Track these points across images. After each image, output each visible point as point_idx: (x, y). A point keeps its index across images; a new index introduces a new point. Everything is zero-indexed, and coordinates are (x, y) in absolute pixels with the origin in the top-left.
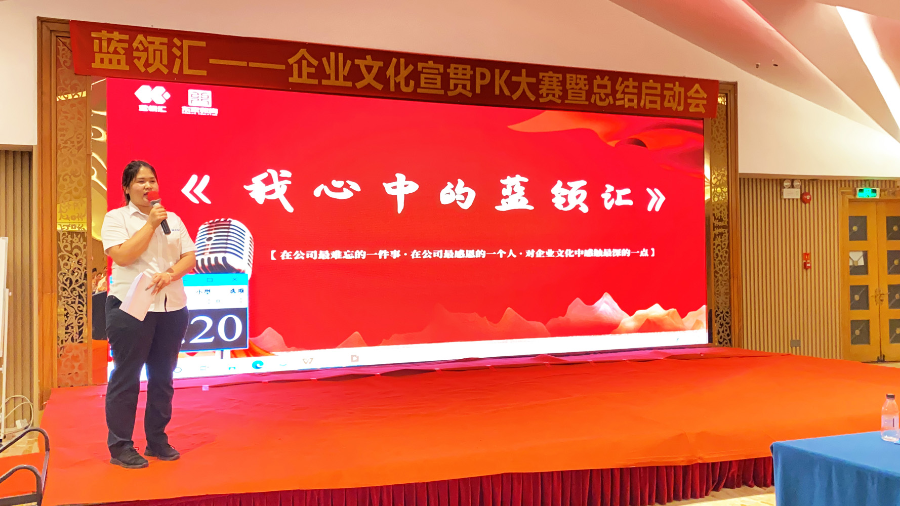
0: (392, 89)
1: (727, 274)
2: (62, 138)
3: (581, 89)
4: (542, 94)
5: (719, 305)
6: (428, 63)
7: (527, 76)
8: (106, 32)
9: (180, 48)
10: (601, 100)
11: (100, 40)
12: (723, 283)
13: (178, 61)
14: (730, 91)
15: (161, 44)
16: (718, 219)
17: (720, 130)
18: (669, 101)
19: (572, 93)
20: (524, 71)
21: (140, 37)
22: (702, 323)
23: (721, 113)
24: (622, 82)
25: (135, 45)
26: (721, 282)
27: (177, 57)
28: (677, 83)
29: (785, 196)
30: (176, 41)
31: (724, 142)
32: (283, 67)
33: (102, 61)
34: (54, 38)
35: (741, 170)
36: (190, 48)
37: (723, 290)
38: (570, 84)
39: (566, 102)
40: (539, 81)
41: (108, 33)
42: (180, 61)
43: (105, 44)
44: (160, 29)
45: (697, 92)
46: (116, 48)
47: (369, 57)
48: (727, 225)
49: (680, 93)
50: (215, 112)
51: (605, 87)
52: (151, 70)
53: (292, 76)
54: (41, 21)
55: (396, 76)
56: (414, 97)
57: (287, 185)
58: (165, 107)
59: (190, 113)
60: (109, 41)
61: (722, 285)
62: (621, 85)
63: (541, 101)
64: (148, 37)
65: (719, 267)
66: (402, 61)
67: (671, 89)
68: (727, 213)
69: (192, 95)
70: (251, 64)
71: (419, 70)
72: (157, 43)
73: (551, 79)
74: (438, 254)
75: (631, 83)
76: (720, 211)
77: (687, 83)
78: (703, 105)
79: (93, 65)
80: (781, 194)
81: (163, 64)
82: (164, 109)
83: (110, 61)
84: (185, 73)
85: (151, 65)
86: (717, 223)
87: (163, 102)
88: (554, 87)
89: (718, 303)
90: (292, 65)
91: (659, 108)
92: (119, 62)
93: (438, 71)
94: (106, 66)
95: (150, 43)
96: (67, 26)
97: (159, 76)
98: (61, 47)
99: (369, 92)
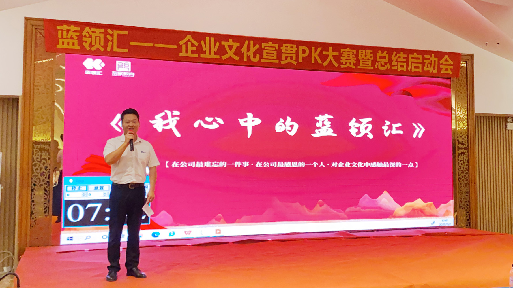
0: (245, 59)
1: (467, 179)
2: (37, 91)
3: (368, 59)
4: (343, 63)
5: (462, 200)
6: (268, 43)
7: (333, 51)
8: (66, 25)
9: (112, 36)
10: (382, 65)
11: (62, 30)
12: (465, 185)
13: (110, 43)
14: (469, 60)
15: (100, 33)
16: (460, 143)
17: (462, 85)
18: (428, 67)
19: (363, 62)
20: (331, 48)
21: (87, 29)
22: (450, 212)
23: (462, 74)
24: (396, 55)
25: (84, 33)
26: (463, 185)
27: (109, 41)
28: (433, 55)
29: (508, 128)
30: (109, 31)
31: (465, 93)
32: (176, 47)
33: (63, 43)
34: (34, 29)
35: (476, 112)
36: (118, 35)
37: (464, 190)
38: (361, 56)
39: (359, 67)
40: (341, 55)
41: (67, 26)
43: (65, 33)
44: (99, 24)
45: (446, 60)
46: (72, 36)
47: (230, 40)
48: (467, 147)
49: (435, 61)
50: (133, 74)
51: (385, 58)
52: (93, 49)
53: (182, 52)
54: (27, 19)
55: (247, 52)
56: (259, 64)
57: (177, 120)
58: (102, 72)
59: (117, 76)
60: (68, 31)
61: (463, 186)
62: (395, 56)
63: (342, 67)
64: (92, 29)
65: (462, 175)
66: (252, 42)
67: (429, 59)
68: (467, 139)
69: (118, 64)
70: (156, 45)
71: (262, 48)
72: (98, 32)
73: (349, 53)
74: (274, 164)
75: (402, 55)
76: (462, 138)
77: (439, 55)
78: (451, 69)
79: (58, 46)
80: (506, 126)
81: (101, 45)
82: (101, 73)
83: (68, 44)
84: (114, 51)
85: (94, 46)
86: (460, 146)
87: (100, 68)
88: (351, 58)
89: (461, 199)
90: (182, 45)
91: (421, 71)
92: (73, 44)
93: (275, 48)
94: (66, 46)
95: (93, 32)
96: (42, 23)
97: (98, 52)
98: (38, 35)
99: (230, 62)
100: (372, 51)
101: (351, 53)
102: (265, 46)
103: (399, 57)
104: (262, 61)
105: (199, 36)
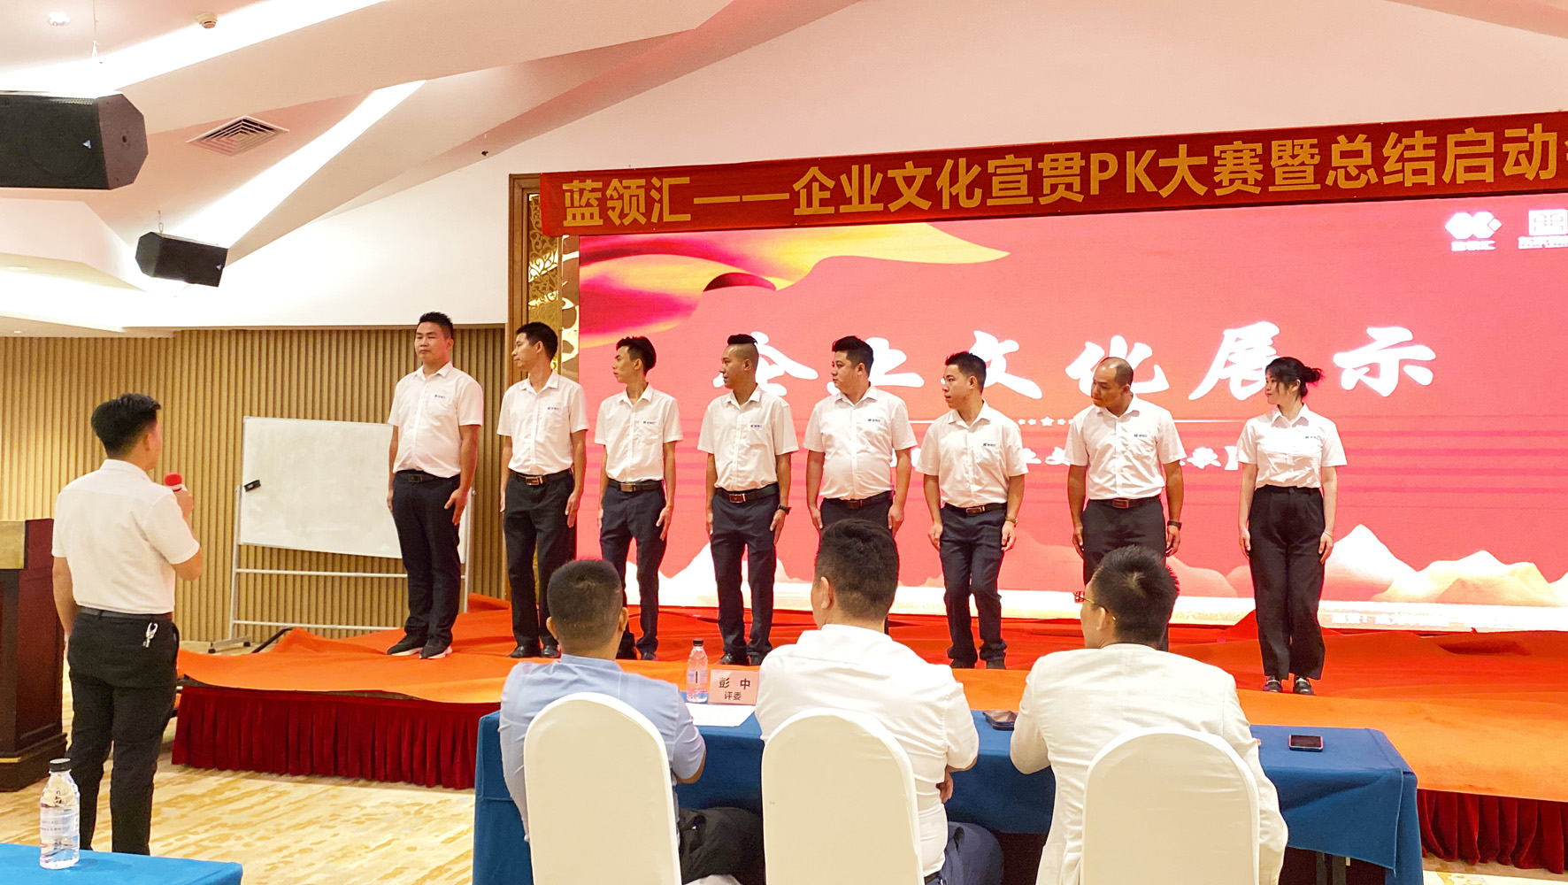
0: (946, 205)
3: (1303, 164)
4: (1221, 181)
6: (1005, 158)
8: (578, 181)
9: (660, 190)
10: (1348, 177)
11: (572, 192)
13: (657, 206)
15: (638, 187)
18: (1517, 163)
19: (1284, 173)
20: (1183, 148)
21: (615, 182)
24: (1399, 141)
25: (609, 193)
27: (655, 201)
28: (1538, 127)
30: (655, 181)
32: (786, 196)
33: (574, 217)
34: (525, 197)
36: (671, 187)
38: (1281, 158)
39: (1271, 189)
40: (1213, 161)
41: (580, 182)
42: (659, 205)
43: (576, 196)
44: (637, 169)
46: (589, 199)
47: (909, 164)
49: (1545, 145)
51: (1359, 154)
52: (627, 221)
53: (798, 207)
54: (513, 178)
55: (950, 187)
56: (983, 213)
60: (581, 191)
62: (1394, 147)
63: (1219, 194)
64: (623, 181)
66: (962, 161)
67: (1522, 139)
70: (746, 198)
71: (989, 171)
72: (634, 187)
73: (1239, 155)
75: (1419, 138)
79: (566, 224)
81: (639, 211)
83: (583, 215)
84: (665, 220)
85: (627, 215)
88: (1246, 167)
90: (799, 191)
92: (592, 216)
93: (1022, 168)
94: (579, 222)
95: (625, 188)
96: (538, 180)
97: (635, 227)
98: (533, 207)
99: (910, 214)
100: (1315, 141)
101: (1247, 155)
102: (996, 167)
103: (1412, 148)
104: (990, 202)
105: (836, 166)
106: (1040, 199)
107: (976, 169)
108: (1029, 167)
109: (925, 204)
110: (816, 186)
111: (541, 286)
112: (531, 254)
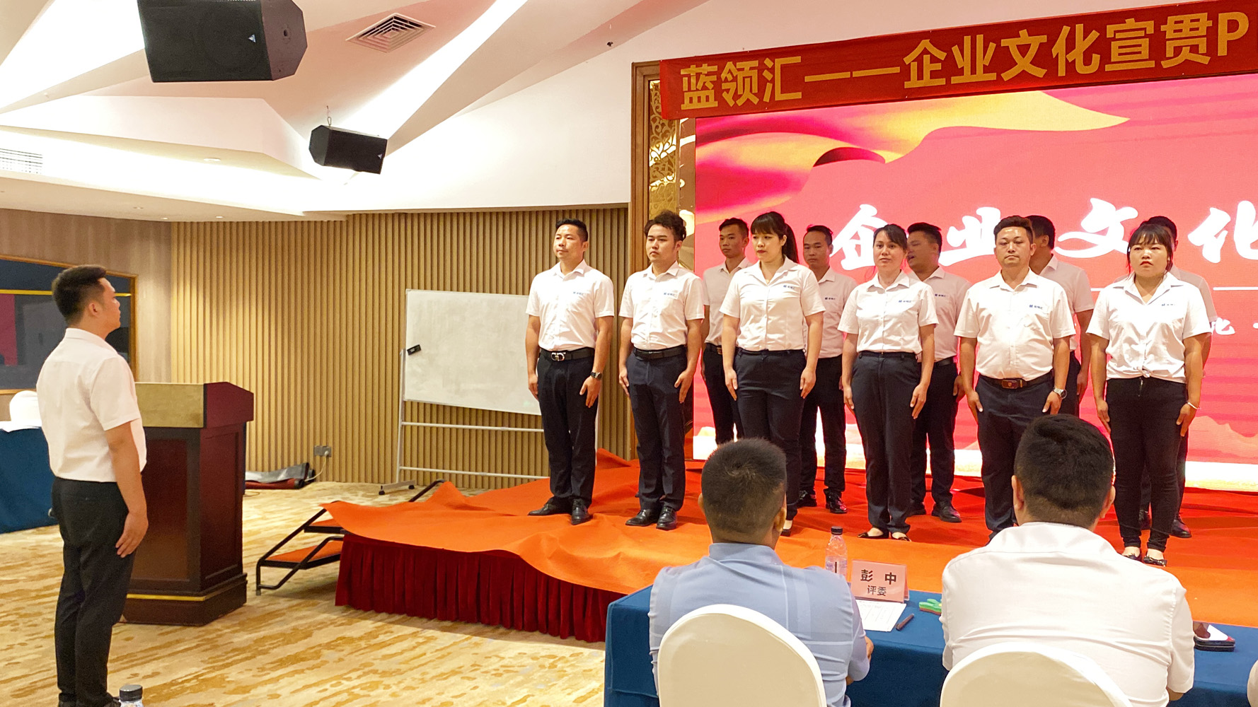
0: (1062, 72)
6: (1125, 23)
9: (772, 70)
11: (689, 76)
13: (769, 86)
21: (729, 65)
25: (723, 76)
27: (768, 81)
30: (768, 62)
32: (897, 70)
33: (691, 100)
34: (647, 83)
36: (783, 67)
41: (696, 66)
42: (771, 85)
43: (693, 80)
44: (750, 51)
46: (704, 83)
47: (1023, 33)
52: (740, 102)
53: (909, 80)
54: (636, 67)
56: (1101, 79)
60: (698, 75)
64: (737, 64)
66: (1079, 27)
70: (856, 74)
71: (1108, 36)
72: (747, 68)
79: (683, 107)
81: (753, 92)
83: (699, 98)
84: (777, 99)
85: (741, 96)
92: (707, 98)
93: (1144, 32)
94: (695, 105)
95: (739, 70)
96: (658, 68)
97: (749, 107)
98: (653, 93)
99: (1024, 83)
102: (1115, 32)
104: (1108, 68)
105: (947, 38)
106: (1162, 62)
107: (1094, 35)
108: (1150, 30)
109: (1040, 72)
110: (927, 58)
111: (661, 167)
112: (651, 136)
